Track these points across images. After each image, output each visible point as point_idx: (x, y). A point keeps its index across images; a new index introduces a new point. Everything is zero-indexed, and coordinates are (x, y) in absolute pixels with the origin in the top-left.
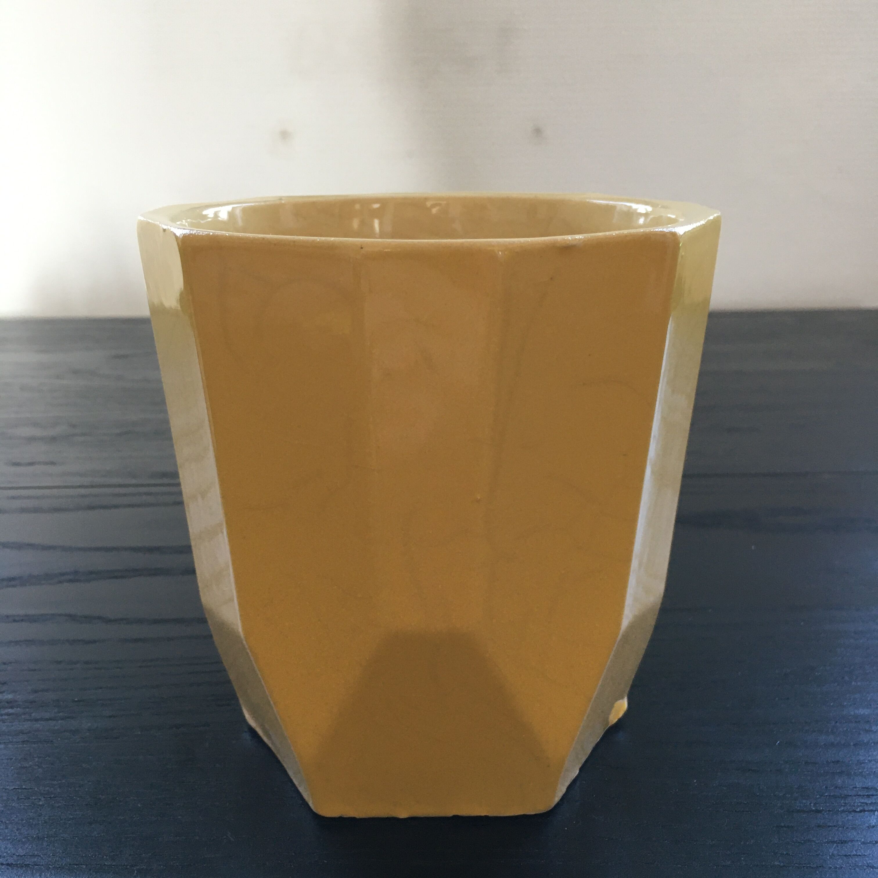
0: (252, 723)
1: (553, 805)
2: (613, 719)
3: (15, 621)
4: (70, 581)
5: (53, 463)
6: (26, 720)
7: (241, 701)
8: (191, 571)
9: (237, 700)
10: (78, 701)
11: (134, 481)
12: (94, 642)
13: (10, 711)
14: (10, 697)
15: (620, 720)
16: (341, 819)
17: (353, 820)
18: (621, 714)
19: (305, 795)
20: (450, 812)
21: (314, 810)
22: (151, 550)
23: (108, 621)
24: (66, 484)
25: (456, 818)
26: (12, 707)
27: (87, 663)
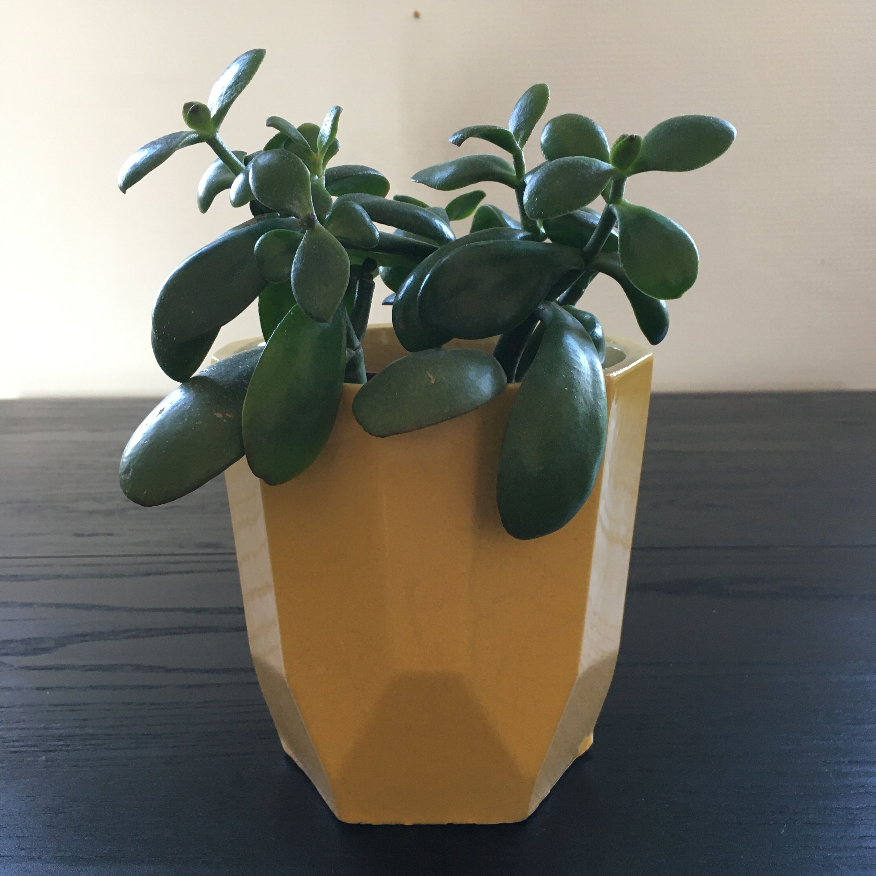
0: (289, 752)
1: (527, 817)
2: (582, 751)
3: (91, 670)
4: (135, 637)
5: (111, 535)
6: (106, 749)
7: (280, 735)
8: (243, 629)
9: (276, 733)
10: (147, 735)
11: (183, 551)
12: (156, 687)
13: (93, 742)
14: (91, 731)
15: (586, 753)
16: (359, 825)
17: (369, 826)
18: (587, 748)
19: (331, 807)
20: (445, 820)
21: (339, 819)
22: (200, 611)
23: (168, 670)
24: (124, 553)
25: (450, 825)
26: (94, 739)
27: (152, 704)
